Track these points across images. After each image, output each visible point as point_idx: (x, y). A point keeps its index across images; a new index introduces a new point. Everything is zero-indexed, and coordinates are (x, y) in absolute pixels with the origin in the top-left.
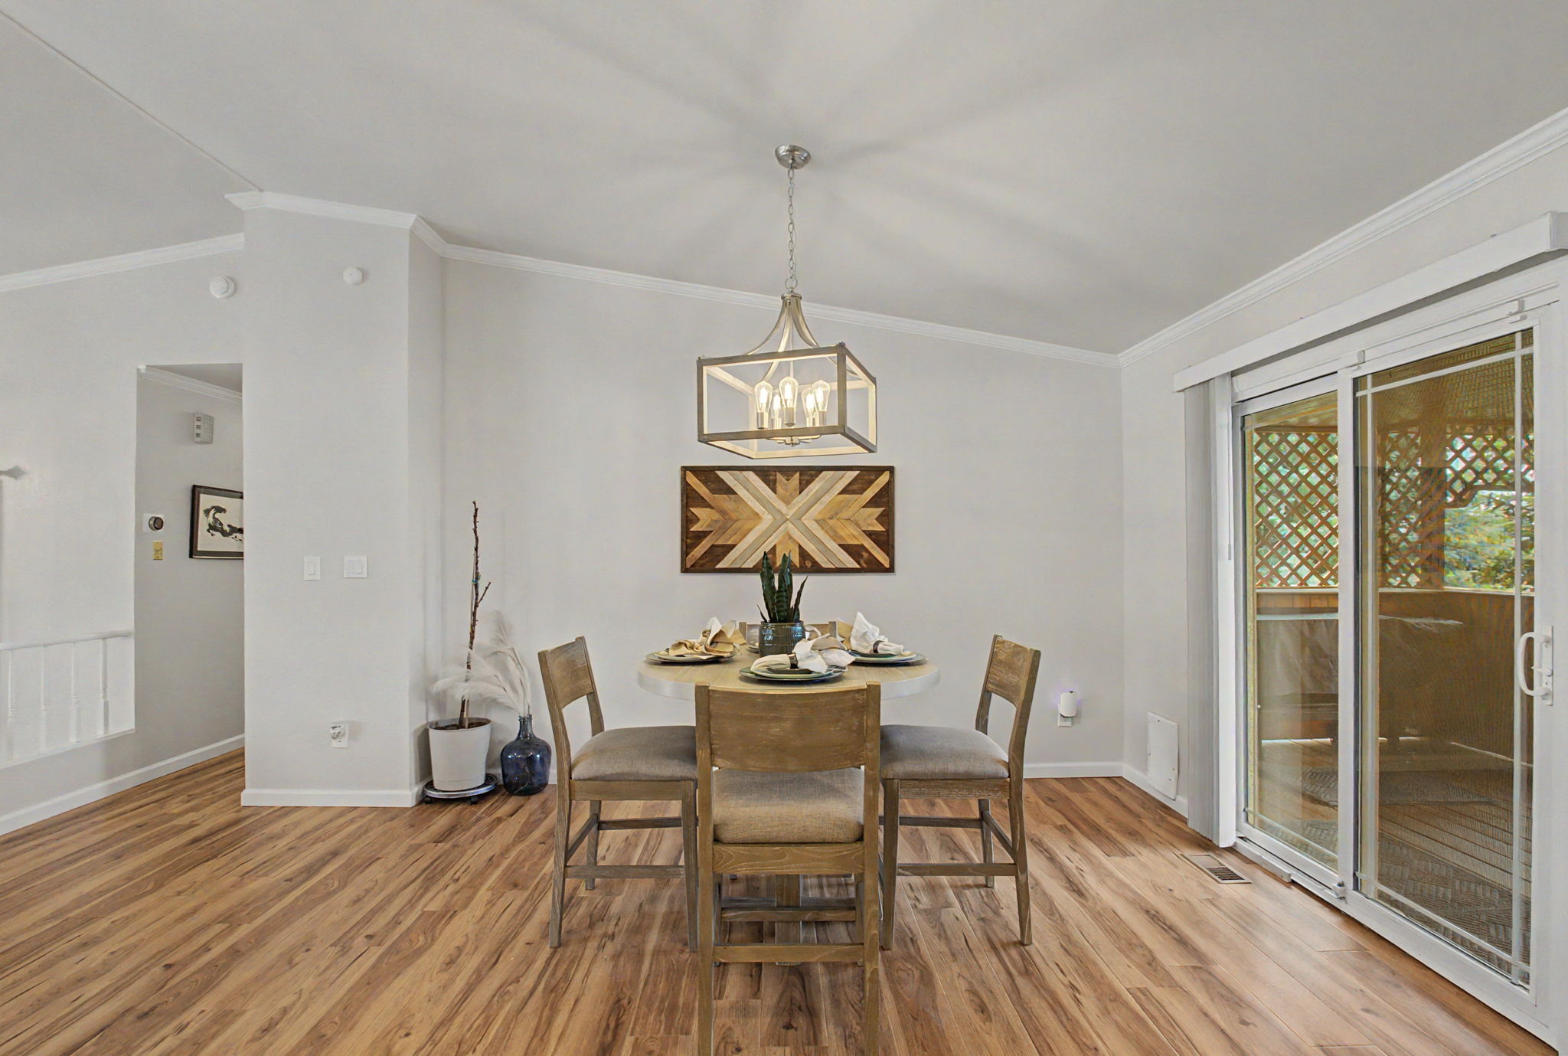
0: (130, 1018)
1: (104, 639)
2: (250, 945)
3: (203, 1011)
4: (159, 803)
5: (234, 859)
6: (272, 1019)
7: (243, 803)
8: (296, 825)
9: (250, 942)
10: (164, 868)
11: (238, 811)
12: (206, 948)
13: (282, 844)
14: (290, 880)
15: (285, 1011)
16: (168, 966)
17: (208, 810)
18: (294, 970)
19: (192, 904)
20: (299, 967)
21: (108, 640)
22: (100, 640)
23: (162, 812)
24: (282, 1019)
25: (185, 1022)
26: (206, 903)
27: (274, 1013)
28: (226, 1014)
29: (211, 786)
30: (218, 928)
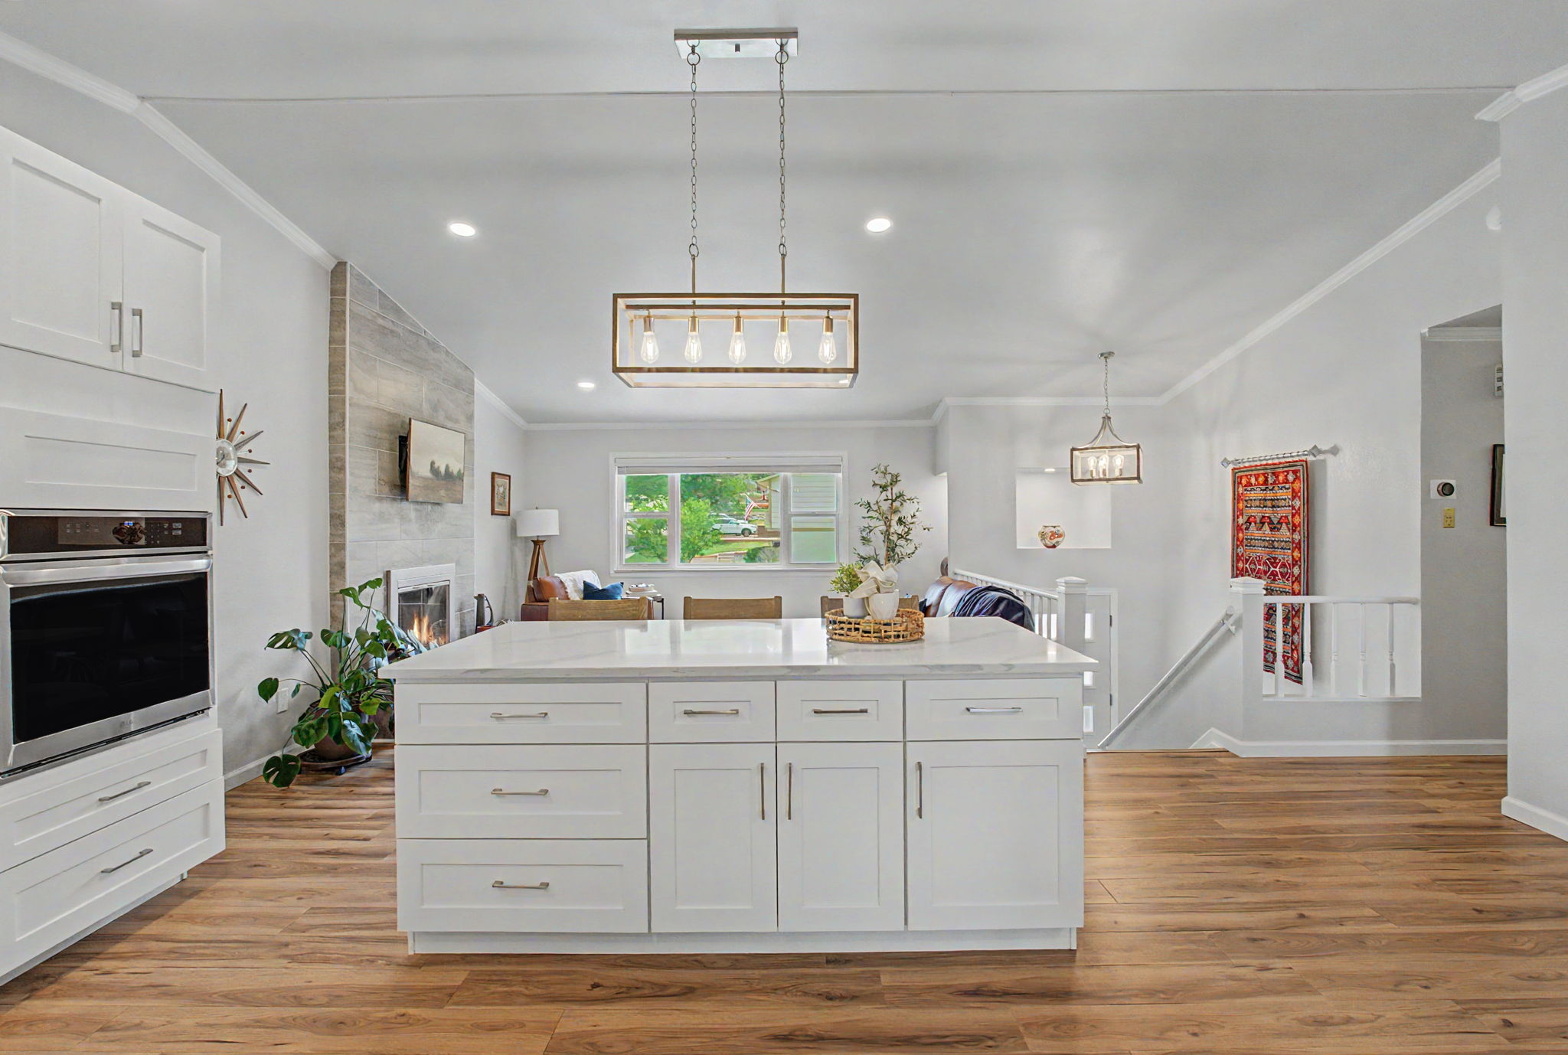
0: (1243, 935)
1: (1392, 603)
2: (1378, 944)
3: (1291, 968)
4: (1426, 778)
5: (1444, 861)
6: (1332, 1017)
7: (1504, 812)
8: (1545, 860)
9: (1381, 942)
10: (1373, 837)
11: (1493, 818)
12: (1340, 922)
13: (1510, 871)
14: (1480, 911)
15: (1349, 1020)
16: (1302, 916)
17: (1463, 805)
18: (1395, 994)
19: (1364, 879)
20: (1400, 995)
21: (1394, 604)
22: (1388, 605)
23: (1421, 787)
24: (1338, 1024)
25: (1271, 966)
26: (1378, 885)
27: (1338, 1014)
28: (1305, 984)
29: (1489, 782)
30: (1368, 912)
